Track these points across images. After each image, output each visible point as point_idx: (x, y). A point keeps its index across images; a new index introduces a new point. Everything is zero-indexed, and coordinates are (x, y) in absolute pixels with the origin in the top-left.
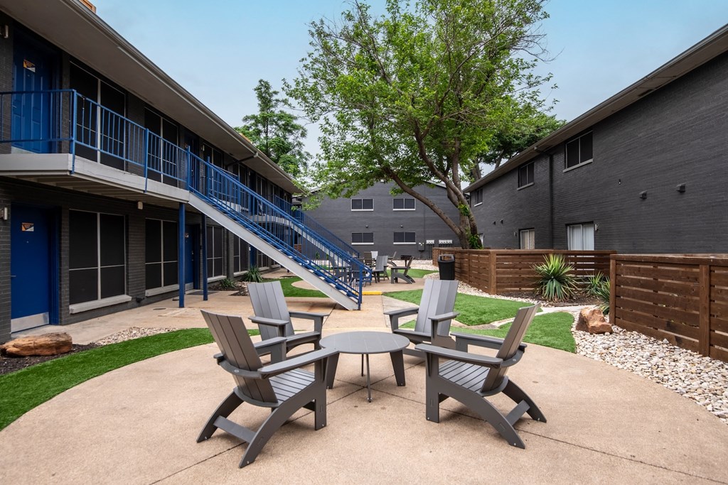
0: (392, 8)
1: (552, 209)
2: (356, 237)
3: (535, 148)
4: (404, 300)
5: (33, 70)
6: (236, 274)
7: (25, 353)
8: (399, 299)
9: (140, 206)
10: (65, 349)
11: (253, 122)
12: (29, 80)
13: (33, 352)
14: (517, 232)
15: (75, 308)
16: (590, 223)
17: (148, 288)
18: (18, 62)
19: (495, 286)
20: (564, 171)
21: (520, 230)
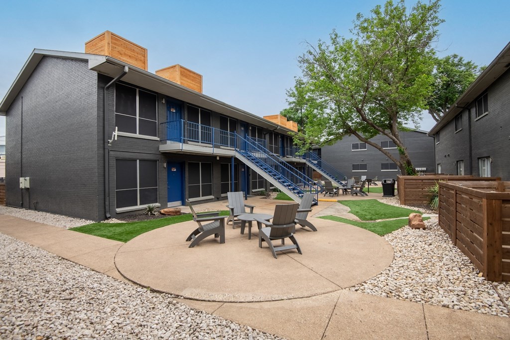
0: (334, 42)
1: (471, 147)
2: (355, 167)
3: (456, 105)
4: (346, 205)
5: (174, 111)
6: (253, 191)
7: (166, 214)
8: (344, 204)
9: (218, 158)
10: (178, 214)
11: (294, 104)
12: (173, 115)
13: (168, 214)
14: (456, 162)
15: (191, 200)
16: (488, 157)
17: (222, 193)
18: (169, 109)
19: (404, 199)
20: (475, 120)
21: (457, 162)
